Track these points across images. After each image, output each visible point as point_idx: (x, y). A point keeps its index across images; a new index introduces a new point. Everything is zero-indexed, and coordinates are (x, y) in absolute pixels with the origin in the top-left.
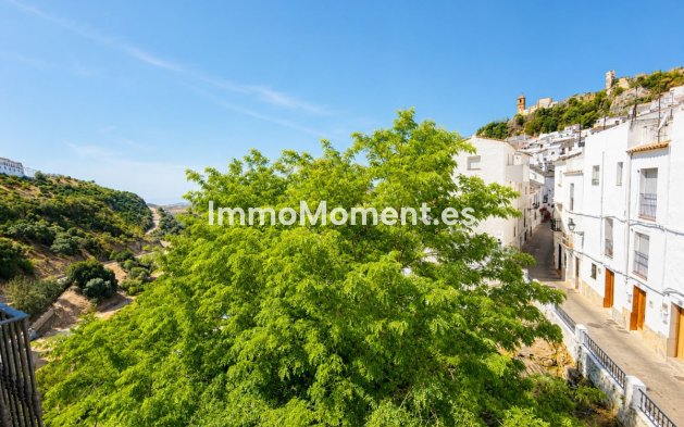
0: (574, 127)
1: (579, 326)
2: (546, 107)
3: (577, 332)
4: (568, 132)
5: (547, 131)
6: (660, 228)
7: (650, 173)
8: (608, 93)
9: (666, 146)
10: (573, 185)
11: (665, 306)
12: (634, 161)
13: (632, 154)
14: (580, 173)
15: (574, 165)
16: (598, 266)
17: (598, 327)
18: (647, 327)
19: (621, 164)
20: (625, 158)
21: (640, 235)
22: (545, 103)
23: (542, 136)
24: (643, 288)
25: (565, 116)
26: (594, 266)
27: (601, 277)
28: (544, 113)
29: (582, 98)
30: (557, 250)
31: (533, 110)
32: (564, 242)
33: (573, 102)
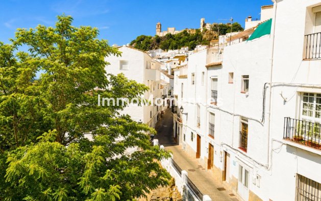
0: (186, 49)
1: (184, 172)
2: (172, 34)
3: (182, 175)
4: (183, 51)
5: (172, 49)
6: (218, 109)
7: (215, 80)
8: (201, 31)
9: (221, 64)
10: (182, 84)
11: (221, 152)
12: (209, 71)
13: (208, 67)
14: (185, 77)
15: (184, 72)
16: (194, 133)
17: (193, 170)
18: (216, 168)
19: (204, 73)
20: (205, 69)
21: (212, 114)
22: (171, 31)
23: (170, 51)
24: (212, 144)
25: (181, 40)
26: (192, 133)
27: (195, 139)
28: (170, 36)
29: (189, 31)
30: (175, 125)
31: (165, 34)
32: (178, 120)
33: (185, 32)
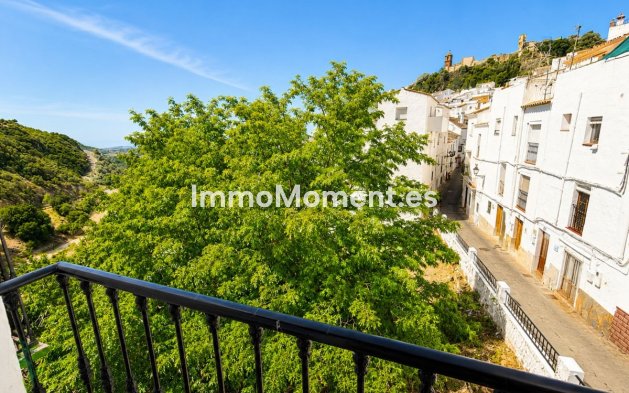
0: (490, 85)
1: (471, 249)
2: (469, 66)
3: (469, 253)
4: (484, 88)
5: (468, 87)
6: (537, 170)
7: (537, 127)
8: (520, 55)
9: (549, 102)
10: (480, 135)
11: (535, 232)
12: (527, 115)
13: (526, 109)
14: (486, 125)
15: (483, 118)
16: (493, 203)
17: (486, 250)
18: (523, 250)
19: (517, 117)
20: (520, 112)
21: (524, 177)
22: (468, 62)
23: (463, 91)
24: (522, 218)
25: (484, 73)
26: (490, 203)
27: (494, 211)
28: (467, 70)
29: (498, 59)
30: (464, 191)
31: (458, 68)
32: (470, 184)
33: (491, 61)
